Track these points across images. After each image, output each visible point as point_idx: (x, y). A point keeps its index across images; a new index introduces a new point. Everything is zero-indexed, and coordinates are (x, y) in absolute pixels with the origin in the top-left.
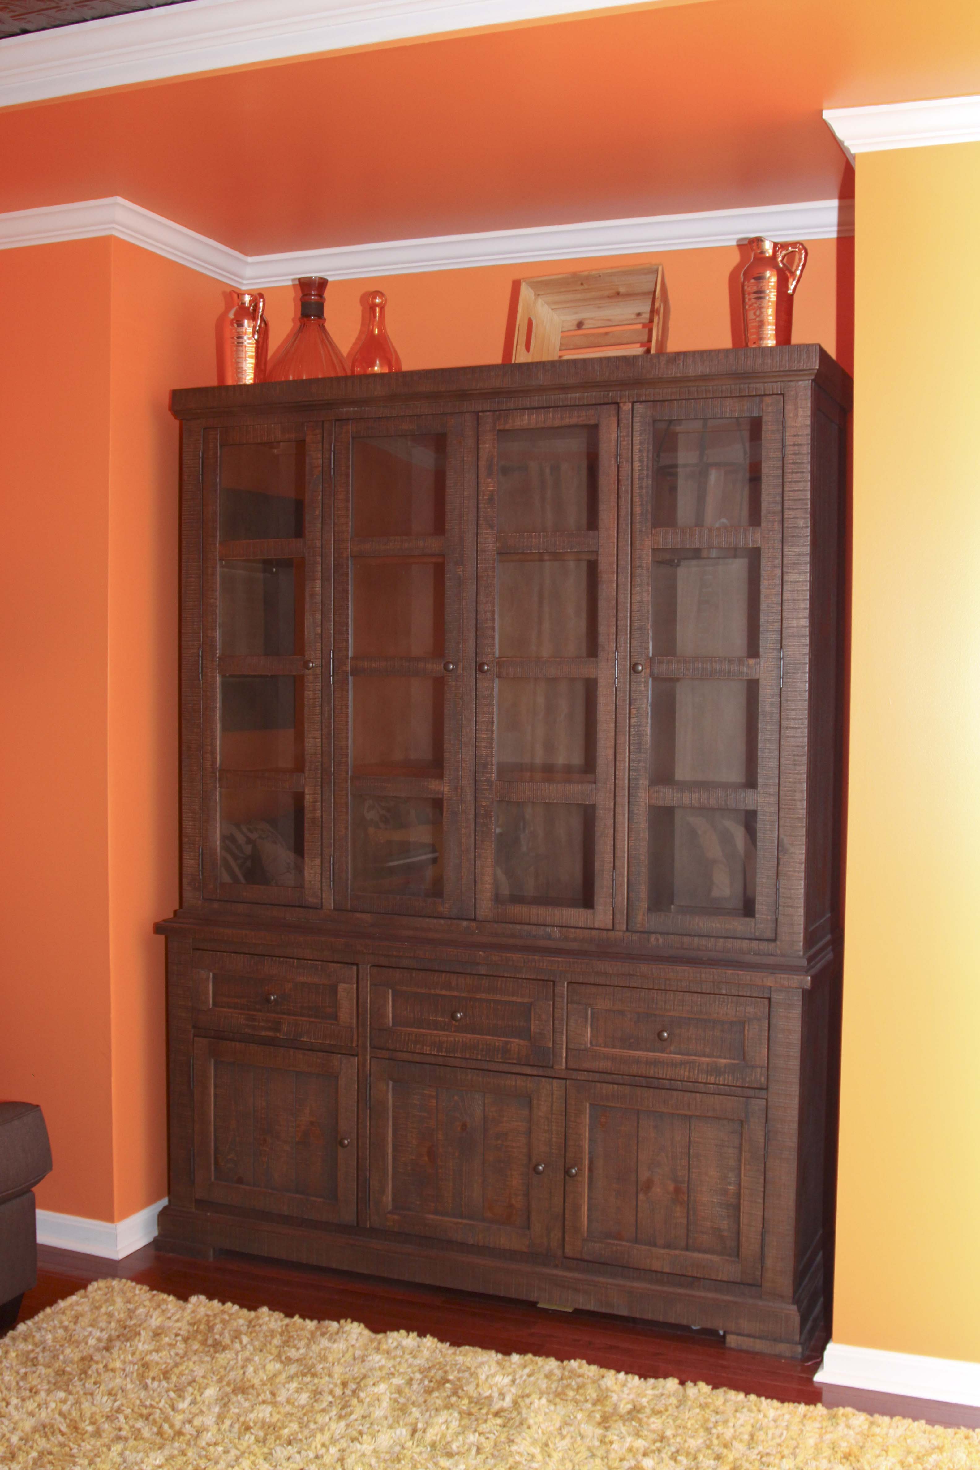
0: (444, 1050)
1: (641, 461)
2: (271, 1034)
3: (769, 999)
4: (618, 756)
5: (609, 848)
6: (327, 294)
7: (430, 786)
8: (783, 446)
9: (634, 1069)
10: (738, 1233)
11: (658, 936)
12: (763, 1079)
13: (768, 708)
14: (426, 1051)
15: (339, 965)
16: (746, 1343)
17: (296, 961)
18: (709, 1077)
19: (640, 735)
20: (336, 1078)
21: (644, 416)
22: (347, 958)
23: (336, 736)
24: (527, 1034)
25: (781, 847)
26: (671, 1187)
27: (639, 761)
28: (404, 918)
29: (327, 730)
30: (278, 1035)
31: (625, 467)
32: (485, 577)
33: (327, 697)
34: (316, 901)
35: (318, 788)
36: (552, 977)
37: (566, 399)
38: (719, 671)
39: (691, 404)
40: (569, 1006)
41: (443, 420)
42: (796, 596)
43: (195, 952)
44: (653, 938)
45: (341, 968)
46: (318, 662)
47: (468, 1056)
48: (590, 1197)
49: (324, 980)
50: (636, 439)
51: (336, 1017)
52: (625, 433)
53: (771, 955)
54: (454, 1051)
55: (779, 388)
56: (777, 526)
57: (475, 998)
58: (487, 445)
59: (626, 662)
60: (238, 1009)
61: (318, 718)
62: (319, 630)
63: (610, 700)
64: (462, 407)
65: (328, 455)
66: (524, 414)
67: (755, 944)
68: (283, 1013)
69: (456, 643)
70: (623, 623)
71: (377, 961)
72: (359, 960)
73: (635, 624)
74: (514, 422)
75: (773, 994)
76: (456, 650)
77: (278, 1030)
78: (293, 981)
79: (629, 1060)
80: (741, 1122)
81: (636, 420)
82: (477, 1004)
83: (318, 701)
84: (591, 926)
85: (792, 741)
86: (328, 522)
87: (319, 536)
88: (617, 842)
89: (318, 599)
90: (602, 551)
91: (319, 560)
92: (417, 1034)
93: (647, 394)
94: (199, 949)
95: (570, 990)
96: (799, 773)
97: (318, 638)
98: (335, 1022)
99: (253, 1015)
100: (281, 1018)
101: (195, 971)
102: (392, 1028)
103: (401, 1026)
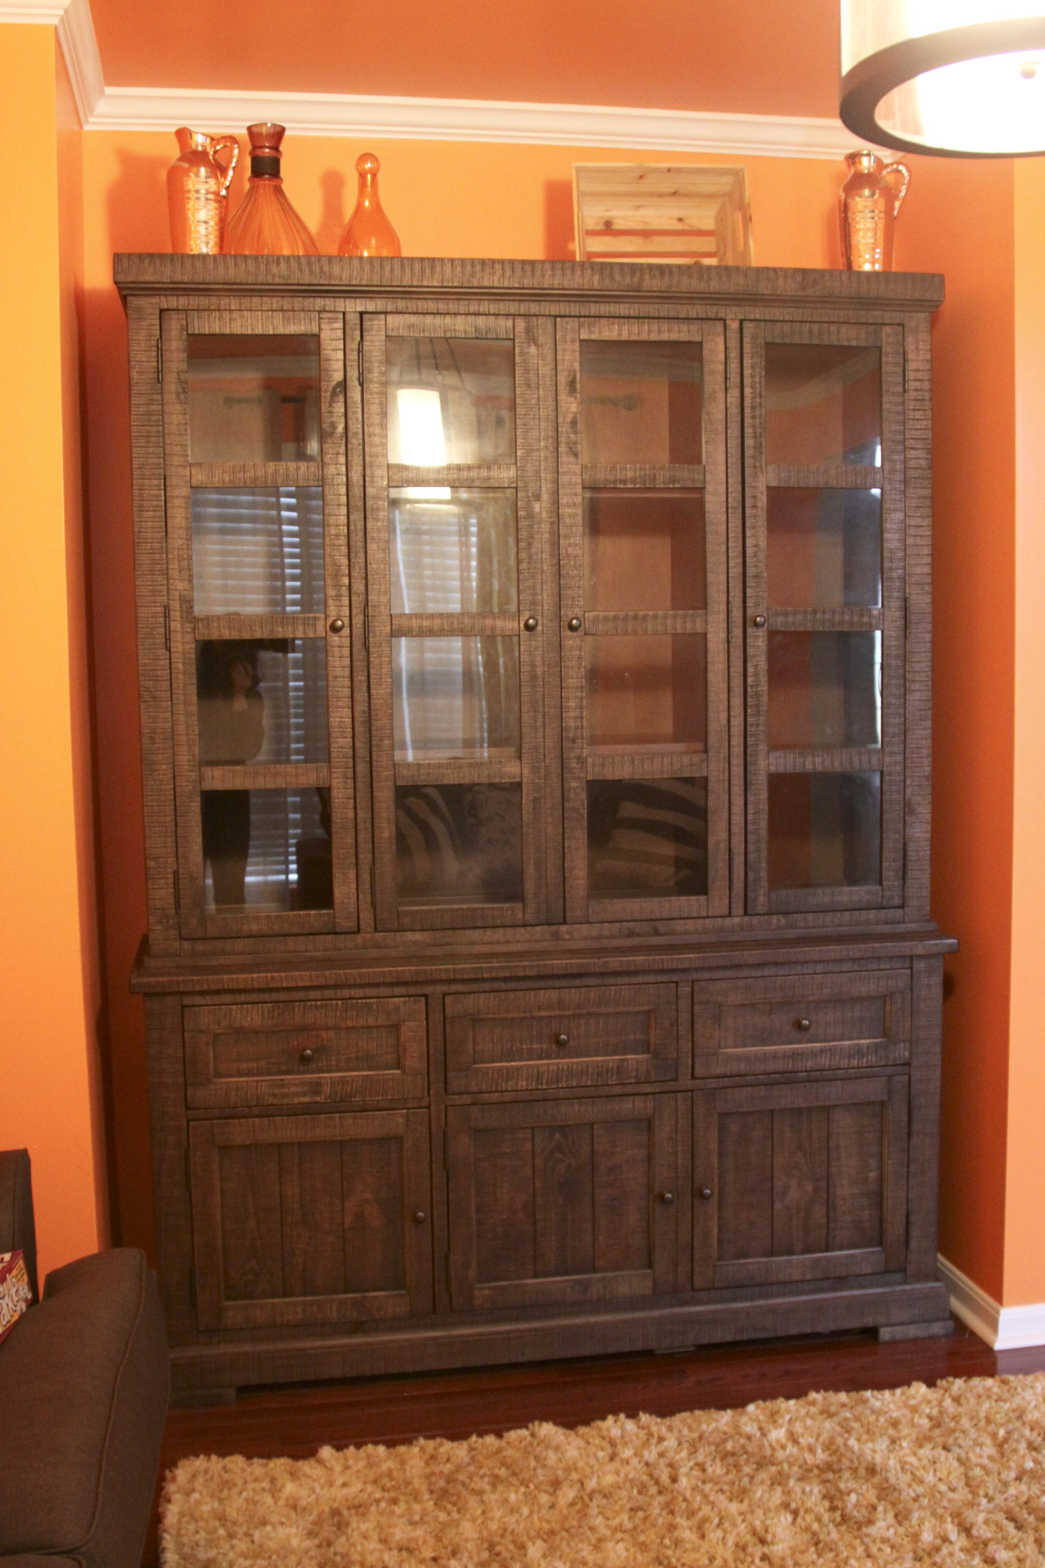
0: (544, 1082)
1: (753, 387)
2: (307, 1099)
3: (911, 968)
4: (732, 720)
5: (724, 825)
6: (283, 147)
7: (504, 769)
8: (905, 381)
9: (771, 1066)
10: (881, 1221)
11: (781, 917)
12: (907, 1054)
13: (894, 662)
14: (522, 1086)
15: (402, 999)
16: (899, 1332)
17: (340, 1002)
18: (851, 1061)
19: (757, 695)
20: (400, 1139)
21: (754, 337)
22: (412, 990)
23: (373, 713)
24: (646, 1047)
25: (908, 808)
26: (809, 1188)
27: (757, 725)
28: (471, 932)
29: (361, 707)
30: (318, 1099)
31: (734, 393)
32: (570, 515)
33: (359, 664)
34: (351, 924)
35: (350, 782)
36: (675, 978)
37: (664, 310)
38: (842, 622)
39: (806, 327)
40: (696, 1007)
41: (510, 323)
42: (919, 541)
43: (186, 1010)
44: (774, 919)
45: (405, 1002)
46: (347, 621)
47: (574, 1084)
48: (719, 1219)
49: (381, 1020)
50: (747, 362)
51: (398, 1065)
52: (734, 354)
53: (899, 923)
54: (558, 1081)
55: (896, 317)
56: (899, 466)
57: (580, 1016)
58: (568, 357)
59: (741, 614)
60: (254, 1075)
61: (347, 692)
62: (346, 580)
63: (723, 657)
64: (534, 308)
65: (353, 356)
66: (613, 324)
67: (882, 914)
68: (323, 1071)
69: (534, 594)
70: (736, 571)
71: (453, 988)
72: (428, 989)
73: (750, 572)
74: (601, 332)
75: (915, 963)
76: (533, 603)
77: (317, 1093)
78: (336, 1028)
79: (765, 1057)
80: (882, 1103)
81: (747, 340)
82: (583, 1021)
83: (347, 670)
84: (705, 914)
85: (917, 695)
86: (355, 442)
87: (342, 459)
88: (733, 817)
89: (343, 541)
90: (709, 488)
91: (343, 490)
92: (508, 1068)
93: (757, 312)
94: (194, 1006)
95: (696, 989)
96: (925, 729)
97: (345, 591)
98: (398, 1071)
99: (282, 1080)
100: (320, 1078)
101: (187, 1036)
102: (475, 1066)
103: (486, 1062)
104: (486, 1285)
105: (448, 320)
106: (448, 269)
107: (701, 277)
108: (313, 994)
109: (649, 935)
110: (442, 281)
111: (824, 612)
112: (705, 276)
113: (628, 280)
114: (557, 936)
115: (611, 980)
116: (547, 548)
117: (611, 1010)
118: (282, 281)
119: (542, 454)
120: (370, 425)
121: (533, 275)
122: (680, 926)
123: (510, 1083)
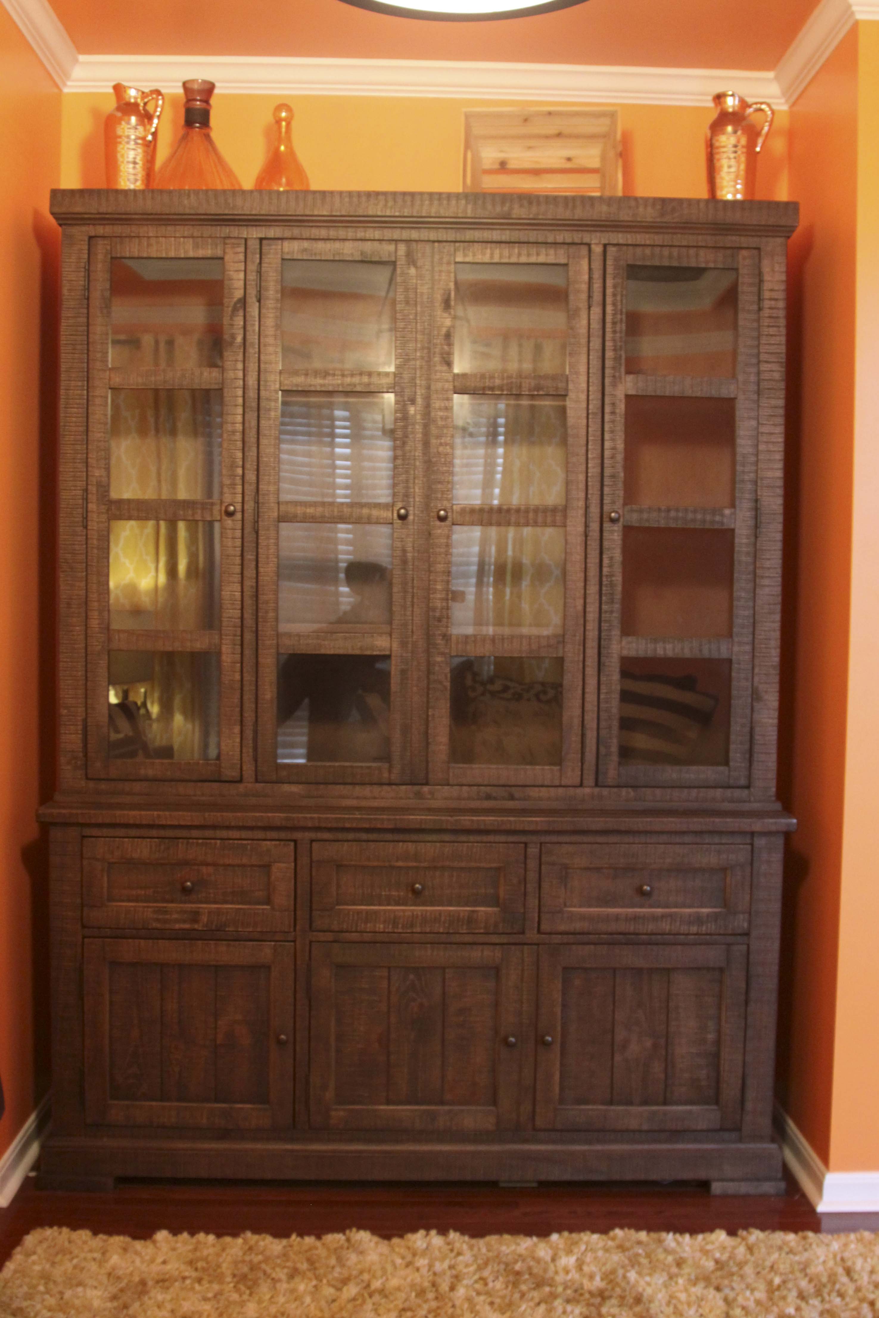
0: (400, 926)
1: (614, 304)
2: (187, 926)
3: (752, 844)
4: (588, 606)
6: (213, 101)
7: (375, 643)
8: (760, 300)
9: (613, 927)
10: (718, 1082)
11: (630, 790)
12: (746, 925)
13: (744, 558)
14: (379, 928)
15: (273, 843)
16: (732, 1188)
17: (218, 842)
18: (691, 928)
19: (612, 585)
20: (268, 968)
21: (616, 260)
22: (283, 835)
23: (260, 589)
24: (495, 901)
25: (756, 696)
26: (648, 1043)
27: (612, 612)
28: (342, 787)
29: (249, 583)
30: (196, 926)
31: (596, 311)
32: (441, 418)
33: (250, 545)
34: (235, 774)
35: (238, 648)
36: (523, 839)
37: (533, 236)
38: (694, 520)
39: (666, 252)
40: (543, 867)
41: (392, 247)
42: (771, 447)
43: (85, 840)
44: (624, 791)
45: (276, 846)
46: (239, 507)
47: (428, 930)
48: (562, 1065)
49: (254, 860)
50: (609, 282)
51: (268, 901)
52: (597, 275)
53: (745, 802)
54: (412, 926)
55: (753, 242)
56: (753, 378)
57: (435, 868)
58: (444, 277)
59: (598, 510)
60: (142, 901)
61: (237, 569)
62: (239, 471)
63: (580, 549)
64: (414, 235)
65: (252, 276)
66: (486, 248)
67: (729, 792)
68: (201, 902)
69: (407, 488)
70: (594, 470)
71: (320, 835)
72: (298, 835)
73: (607, 472)
74: (474, 255)
75: (755, 839)
76: (406, 495)
77: (196, 921)
78: (215, 865)
79: (607, 918)
80: (721, 970)
81: (609, 262)
82: (438, 873)
83: (239, 550)
84: (558, 784)
85: (767, 590)
86: (252, 351)
87: (240, 366)
88: (587, 696)
89: (238, 436)
90: (572, 395)
91: (240, 392)
92: (367, 912)
93: (620, 238)
94: (92, 837)
95: (543, 851)
96: (773, 622)
97: (238, 480)
98: (268, 907)
99: (165, 907)
100: (199, 908)
101: (85, 862)
102: (337, 907)
103: (348, 904)
104: (342, 1107)
105: (337, 245)
106: (337, 199)
107: (566, 206)
108: (195, 833)
109: (504, 799)
110: (332, 211)
111: (677, 510)
112: (570, 205)
113: (498, 209)
114: (419, 795)
115: (463, 838)
116: (420, 446)
117: (463, 864)
118: (192, 212)
119: (418, 363)
120: (266, 336)
121: (413, 205)
122: (534, 793)
123: (369, 925)
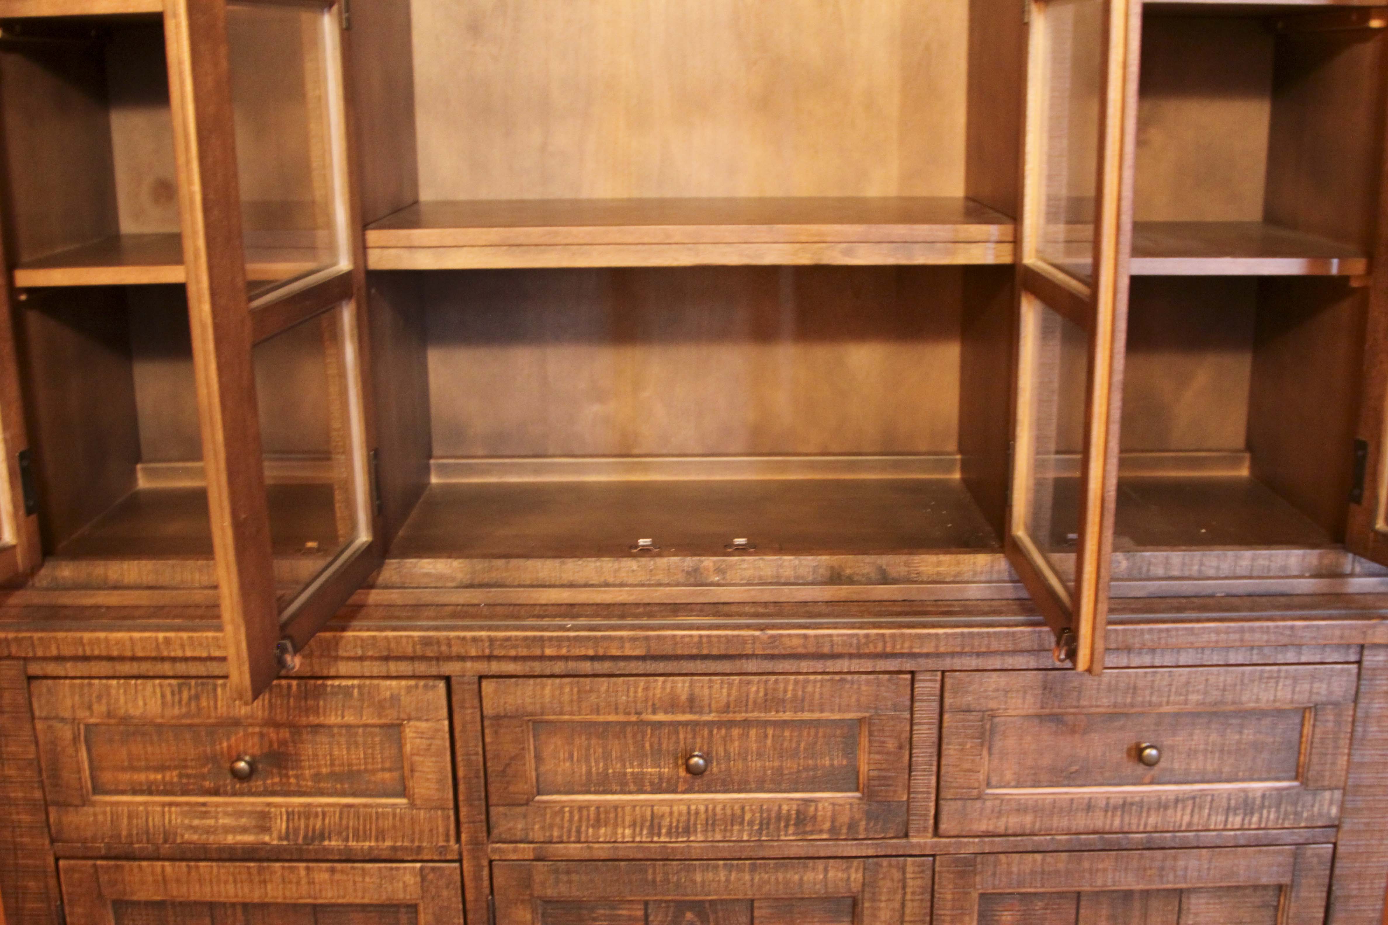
0: (664, 831)
2: (249, 838)
3: (1359, 662)
9: (1081, 822)
12: (1334, 811)
14: (623, 836)
15: (404, 683)
17: (294, 683)
18: (1230, 819)
20: (413, 908)
22: (422, 668)
24: (849, 780)
30: (267, 839)
36: (908, 667)
40: (946, 717)
43: (35, 684)
45: (409, 689)
47: (718, 836)
49: (369, 718)
51: (403, 792)
54: (687, 830)
57: (731, 724)
60: (159, 793)
68: (274, 793)
71: (495, 667)
72: (452, 668)
75: (1366, 652)
77: (266, 829)
78: (289, 726)
79: (1071, 807)
80: (1280, 888)
82: (736, 732)
92: (598, 805)
94: (46, 677)
95: (948, 686)
98: (404, 801)
99: (204, 804)
100: (269, 804)
101: (39, 725)
102: (538, 798)
103: (559, 792)
114: (695, 576)
115: (785, 666)
117: (788, 716)
123: (602, 830)
